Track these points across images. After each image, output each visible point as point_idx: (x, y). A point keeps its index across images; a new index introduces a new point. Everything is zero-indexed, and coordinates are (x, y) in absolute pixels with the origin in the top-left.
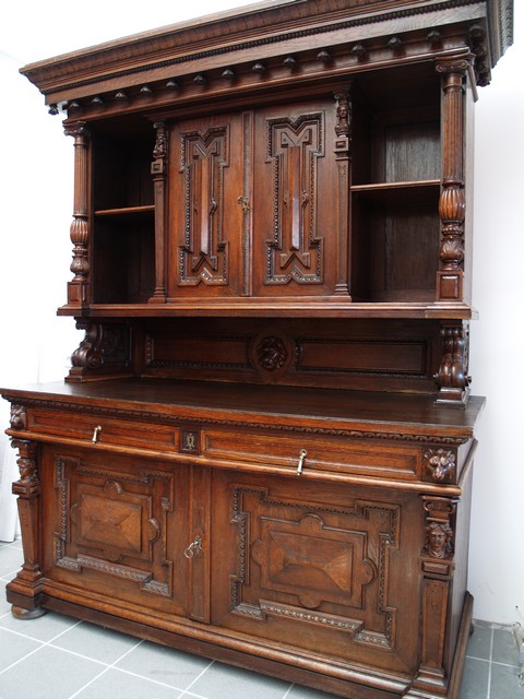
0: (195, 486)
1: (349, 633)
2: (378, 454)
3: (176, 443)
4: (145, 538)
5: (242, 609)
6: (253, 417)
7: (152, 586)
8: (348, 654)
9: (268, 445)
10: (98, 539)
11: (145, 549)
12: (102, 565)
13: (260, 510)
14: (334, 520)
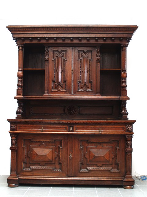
0: (70, 141)
1: (110, 170)
3: (67, 130)
4: (54, 157)
5: (82, 171)
7: (56, 170)
8: (110, 176)
9: (91, 128)
10: (38, 160)
11: (54, 160)
12: (39, 167)
13: (86, 145)
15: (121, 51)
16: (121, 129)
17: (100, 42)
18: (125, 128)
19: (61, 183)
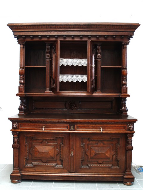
0: (71, 139)
1: (110, 167)
2: (118, 126)
3: (68, 128)
4: (55, 154)
5: (83, 167)
6: (91, 120)
8: (110, 172)
9: (93, 127)
10: (40, 157)
11: (55, 157)
12: (41, 164)
13: (88, 142)
14: (106, 142)
15: (122, 49)
16: (122, 128)
17: (102, 39)
18: (126, 127)
19: (62, 179)
